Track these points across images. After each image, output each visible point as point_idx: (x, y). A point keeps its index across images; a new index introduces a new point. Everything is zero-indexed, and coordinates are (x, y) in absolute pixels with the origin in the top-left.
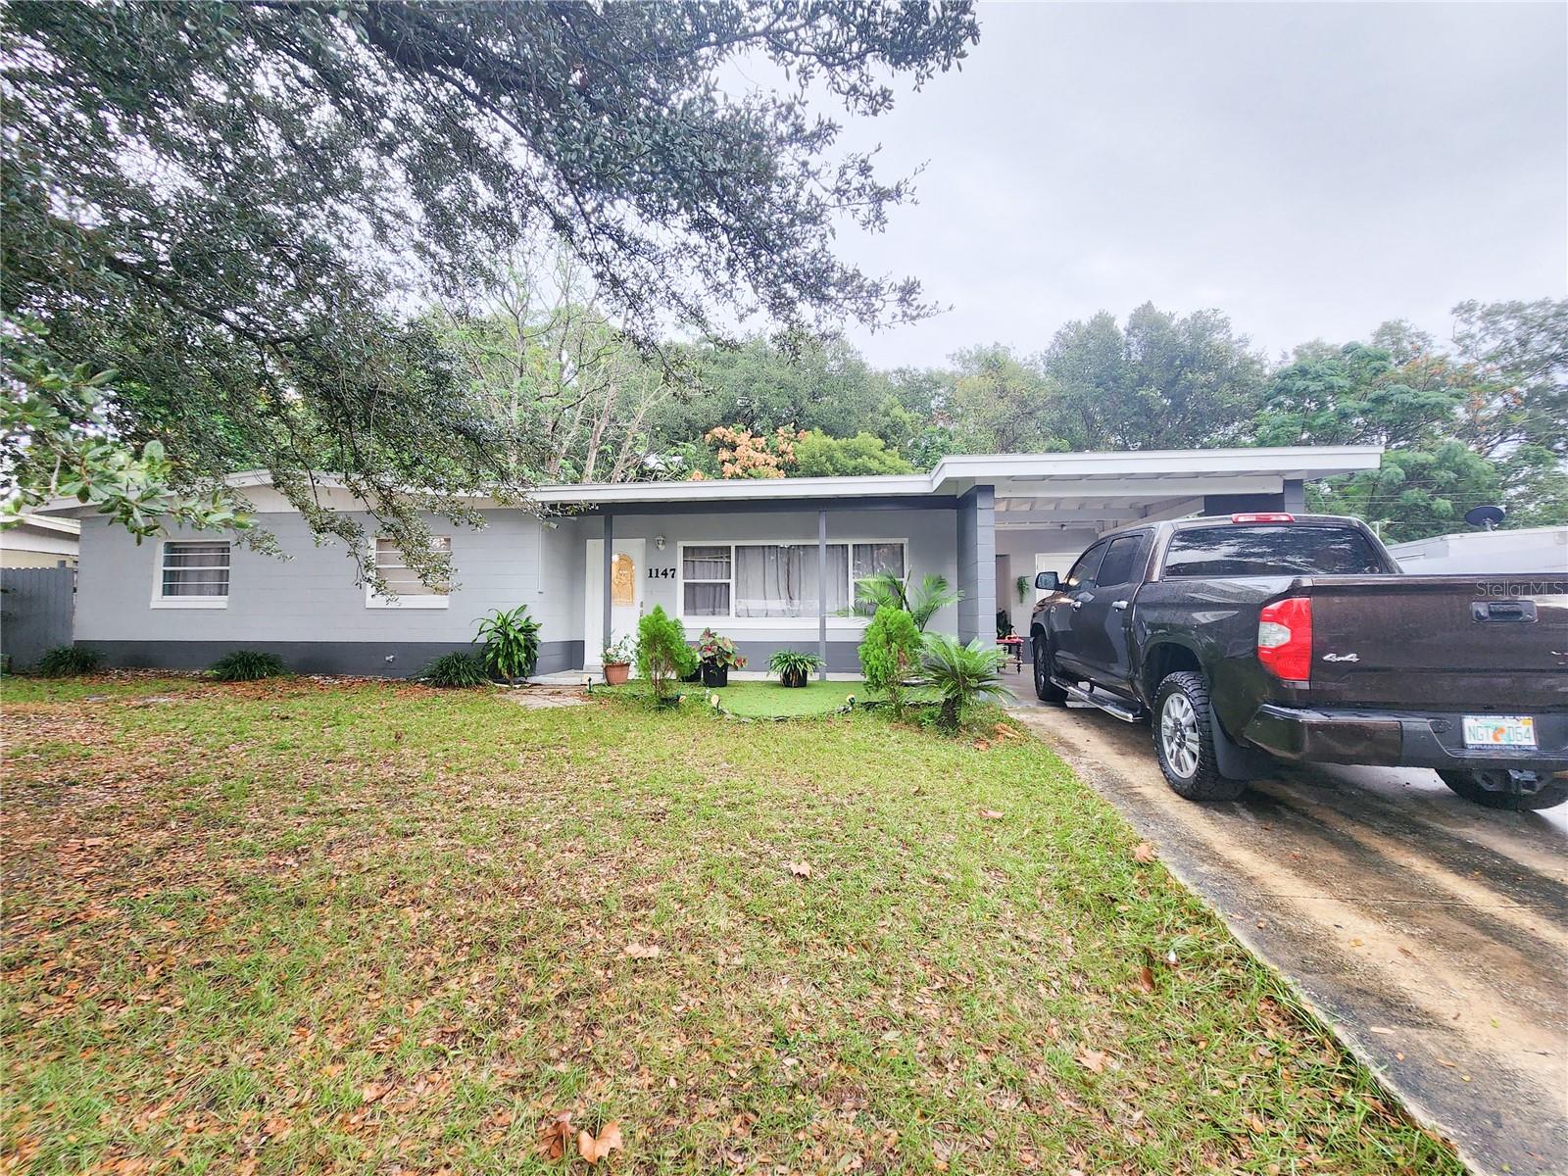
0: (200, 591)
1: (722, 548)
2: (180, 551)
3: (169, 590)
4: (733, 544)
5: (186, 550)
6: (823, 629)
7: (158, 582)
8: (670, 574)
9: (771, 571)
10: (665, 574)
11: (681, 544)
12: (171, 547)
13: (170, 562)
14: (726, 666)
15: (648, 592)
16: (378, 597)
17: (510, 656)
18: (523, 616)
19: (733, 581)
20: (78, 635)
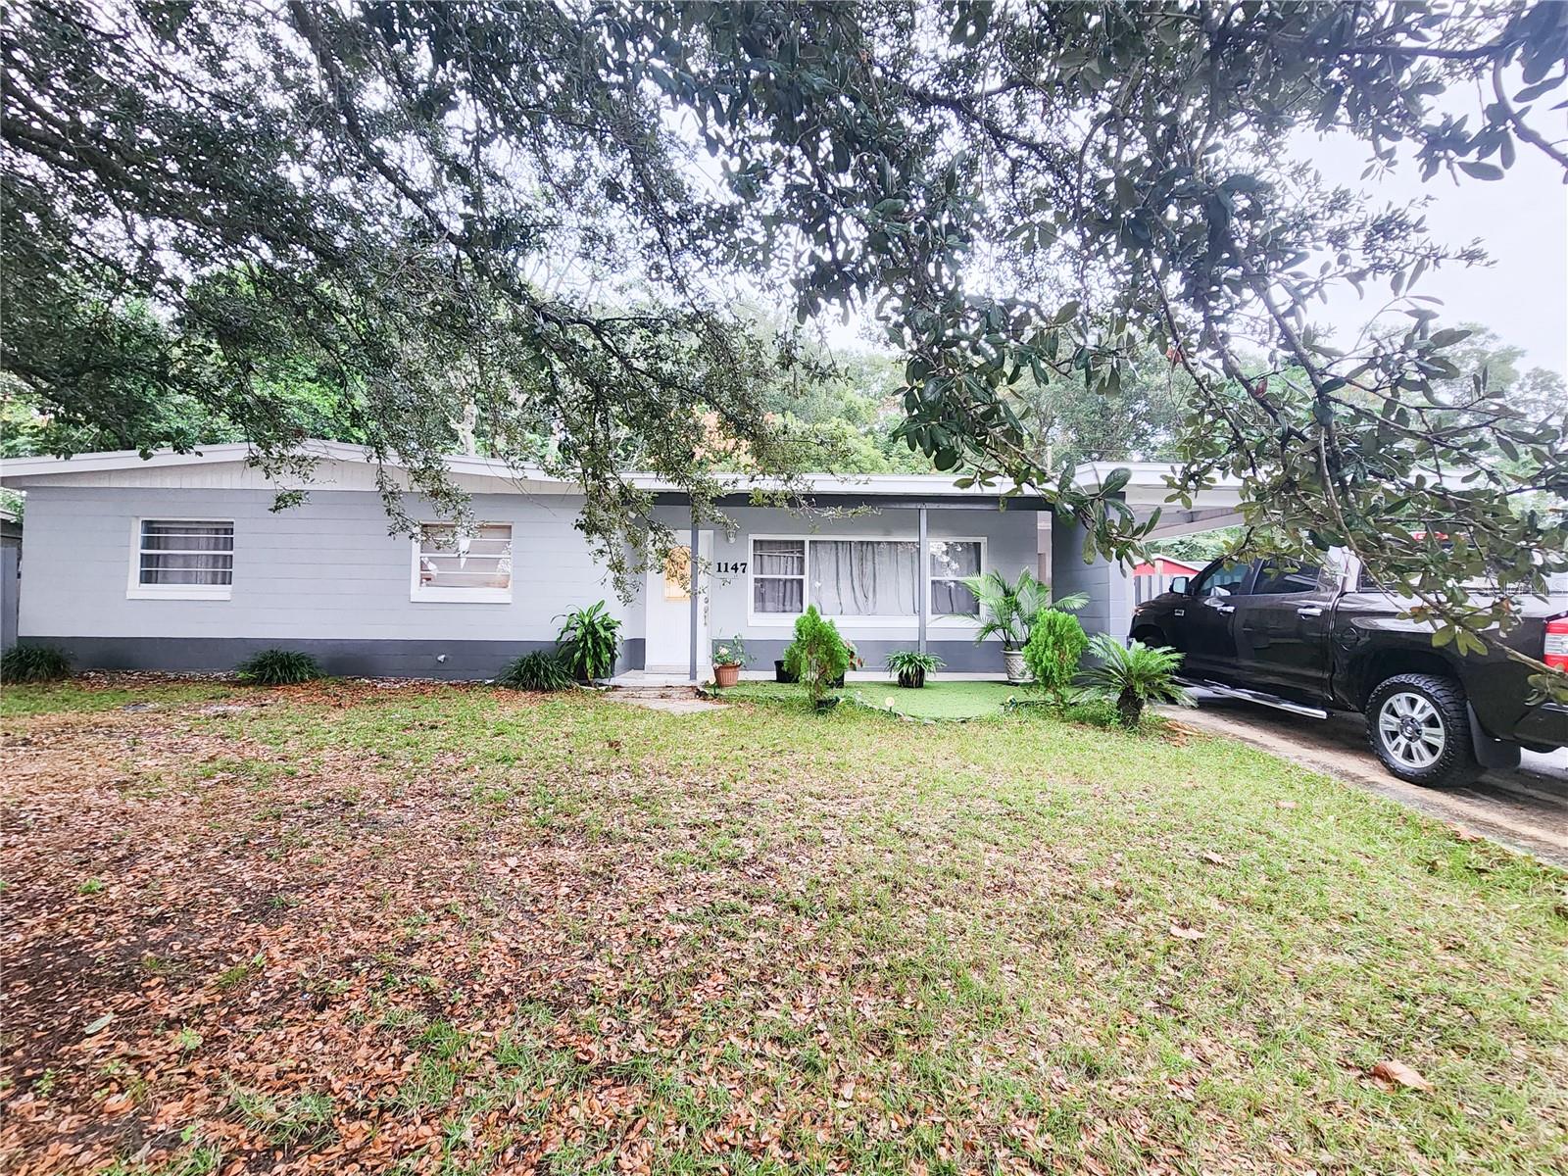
0: (187, 579)
1: (792, 542)
2: (159, 530)
3: (147, 578)
4: (807, 539)
5: (167, 530)
6: (923, 628)
7: (135, 568)
8: (741, 568)
10: (735, 568)
11: (751, 538)
12: (149, 526)
13: (148, 543)
16: (425, 589)
17: (597, 656)
18: (602, 612)
19: (806, 578)
20: (24, 631)
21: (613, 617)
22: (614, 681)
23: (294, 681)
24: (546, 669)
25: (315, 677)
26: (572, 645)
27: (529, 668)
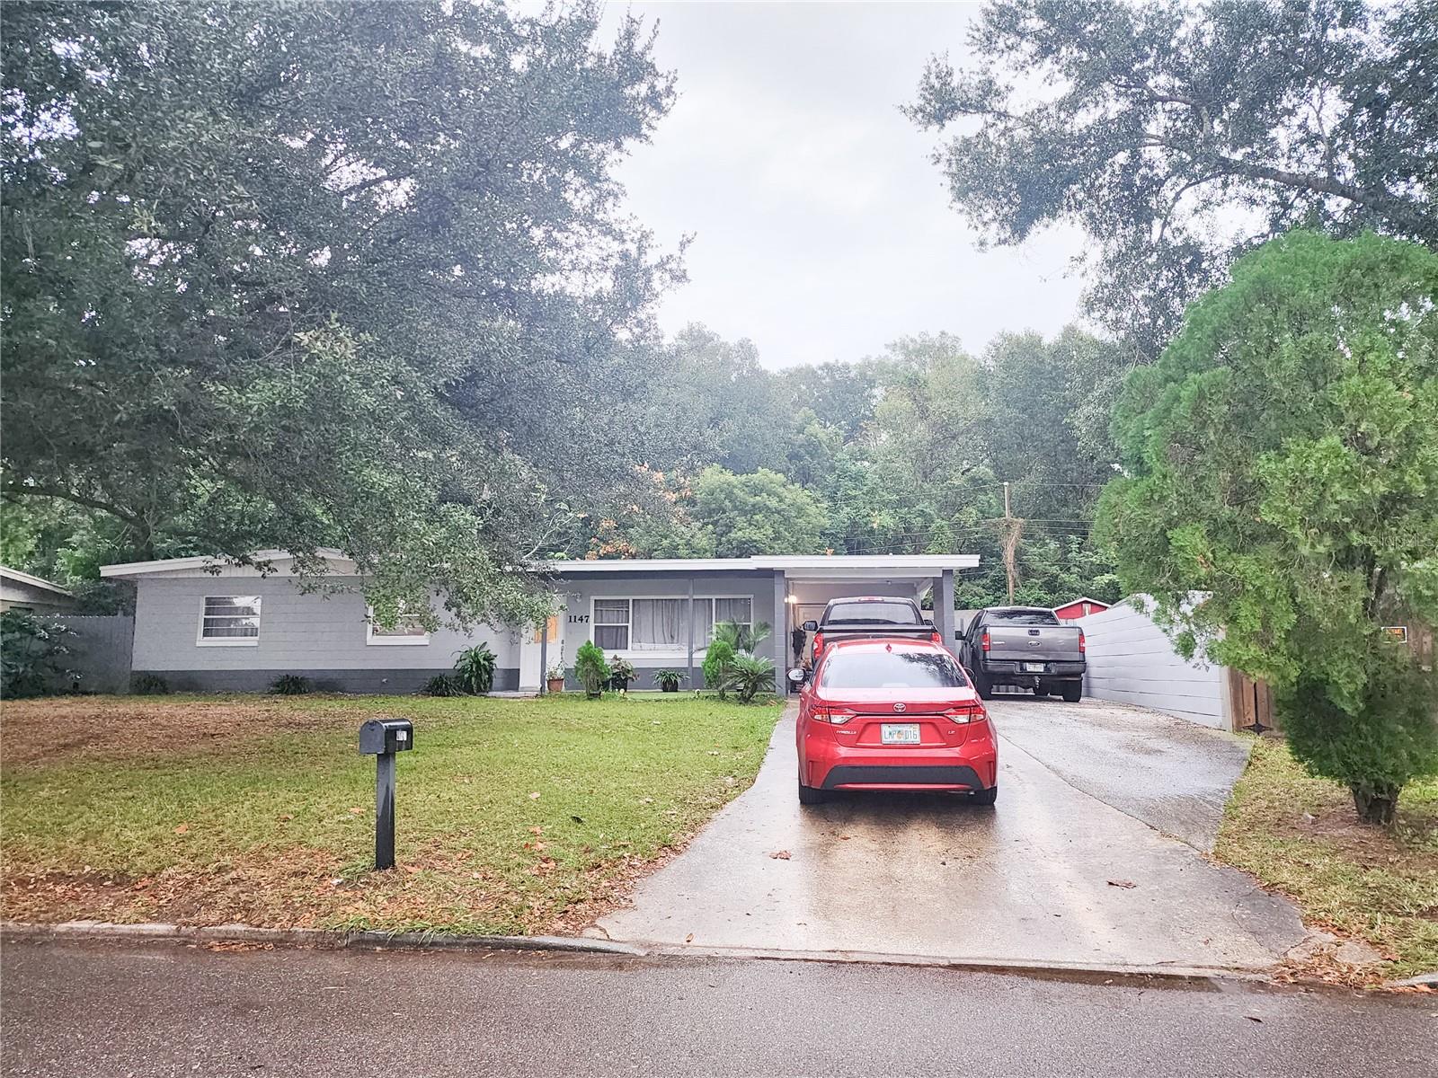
1: (623, 600)
3: (208, 633)
4: (631, 598)
6: (691, 659)
7: (201, 627)
8: (585, 619)
9: (658, 619)
10: (581, 619)
11: (593, 598)
12: (210, 601)
13: (209, 612)
14: (626, 679)
15: (568, 632)
16: (375, 637)
17: (479, 676)
18: (485, 649)
19: (630, 625)
20: (137, 667)
21: (493, 653)
22: (491, 694)
23: (301, 693)
24: (446, 683)
25: (310, 692)
26: (463, 670)
27: (436, 683)
